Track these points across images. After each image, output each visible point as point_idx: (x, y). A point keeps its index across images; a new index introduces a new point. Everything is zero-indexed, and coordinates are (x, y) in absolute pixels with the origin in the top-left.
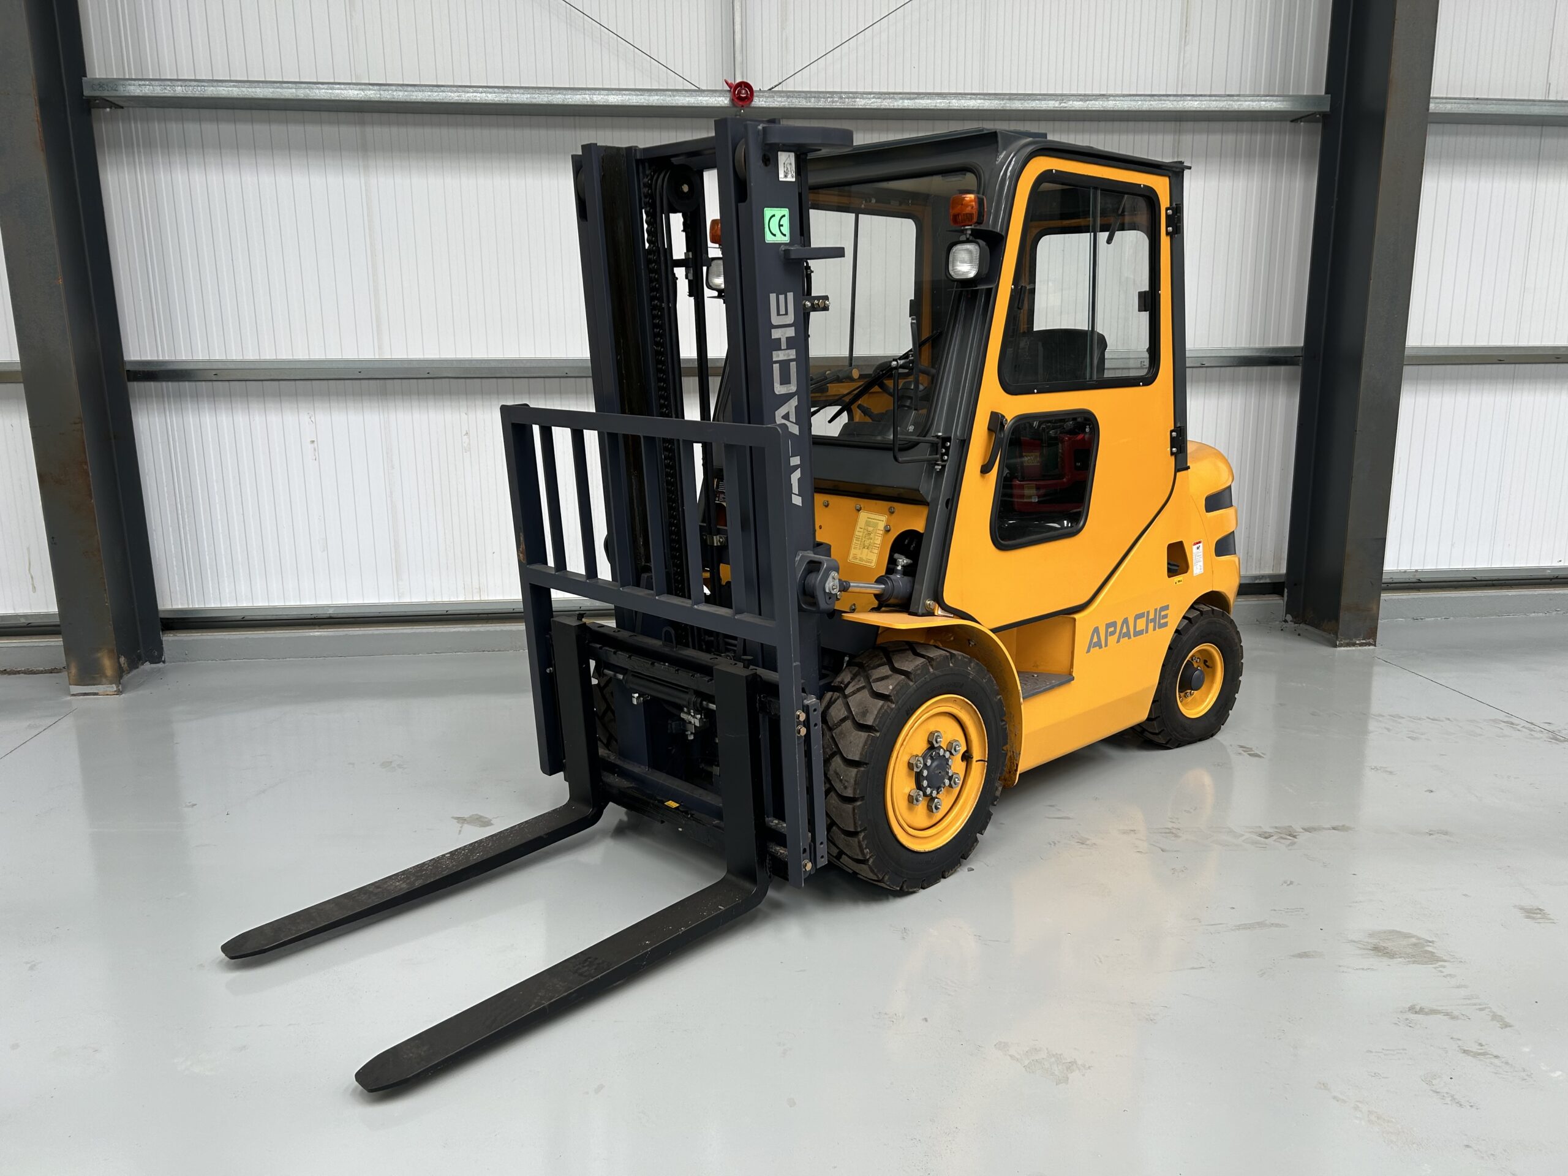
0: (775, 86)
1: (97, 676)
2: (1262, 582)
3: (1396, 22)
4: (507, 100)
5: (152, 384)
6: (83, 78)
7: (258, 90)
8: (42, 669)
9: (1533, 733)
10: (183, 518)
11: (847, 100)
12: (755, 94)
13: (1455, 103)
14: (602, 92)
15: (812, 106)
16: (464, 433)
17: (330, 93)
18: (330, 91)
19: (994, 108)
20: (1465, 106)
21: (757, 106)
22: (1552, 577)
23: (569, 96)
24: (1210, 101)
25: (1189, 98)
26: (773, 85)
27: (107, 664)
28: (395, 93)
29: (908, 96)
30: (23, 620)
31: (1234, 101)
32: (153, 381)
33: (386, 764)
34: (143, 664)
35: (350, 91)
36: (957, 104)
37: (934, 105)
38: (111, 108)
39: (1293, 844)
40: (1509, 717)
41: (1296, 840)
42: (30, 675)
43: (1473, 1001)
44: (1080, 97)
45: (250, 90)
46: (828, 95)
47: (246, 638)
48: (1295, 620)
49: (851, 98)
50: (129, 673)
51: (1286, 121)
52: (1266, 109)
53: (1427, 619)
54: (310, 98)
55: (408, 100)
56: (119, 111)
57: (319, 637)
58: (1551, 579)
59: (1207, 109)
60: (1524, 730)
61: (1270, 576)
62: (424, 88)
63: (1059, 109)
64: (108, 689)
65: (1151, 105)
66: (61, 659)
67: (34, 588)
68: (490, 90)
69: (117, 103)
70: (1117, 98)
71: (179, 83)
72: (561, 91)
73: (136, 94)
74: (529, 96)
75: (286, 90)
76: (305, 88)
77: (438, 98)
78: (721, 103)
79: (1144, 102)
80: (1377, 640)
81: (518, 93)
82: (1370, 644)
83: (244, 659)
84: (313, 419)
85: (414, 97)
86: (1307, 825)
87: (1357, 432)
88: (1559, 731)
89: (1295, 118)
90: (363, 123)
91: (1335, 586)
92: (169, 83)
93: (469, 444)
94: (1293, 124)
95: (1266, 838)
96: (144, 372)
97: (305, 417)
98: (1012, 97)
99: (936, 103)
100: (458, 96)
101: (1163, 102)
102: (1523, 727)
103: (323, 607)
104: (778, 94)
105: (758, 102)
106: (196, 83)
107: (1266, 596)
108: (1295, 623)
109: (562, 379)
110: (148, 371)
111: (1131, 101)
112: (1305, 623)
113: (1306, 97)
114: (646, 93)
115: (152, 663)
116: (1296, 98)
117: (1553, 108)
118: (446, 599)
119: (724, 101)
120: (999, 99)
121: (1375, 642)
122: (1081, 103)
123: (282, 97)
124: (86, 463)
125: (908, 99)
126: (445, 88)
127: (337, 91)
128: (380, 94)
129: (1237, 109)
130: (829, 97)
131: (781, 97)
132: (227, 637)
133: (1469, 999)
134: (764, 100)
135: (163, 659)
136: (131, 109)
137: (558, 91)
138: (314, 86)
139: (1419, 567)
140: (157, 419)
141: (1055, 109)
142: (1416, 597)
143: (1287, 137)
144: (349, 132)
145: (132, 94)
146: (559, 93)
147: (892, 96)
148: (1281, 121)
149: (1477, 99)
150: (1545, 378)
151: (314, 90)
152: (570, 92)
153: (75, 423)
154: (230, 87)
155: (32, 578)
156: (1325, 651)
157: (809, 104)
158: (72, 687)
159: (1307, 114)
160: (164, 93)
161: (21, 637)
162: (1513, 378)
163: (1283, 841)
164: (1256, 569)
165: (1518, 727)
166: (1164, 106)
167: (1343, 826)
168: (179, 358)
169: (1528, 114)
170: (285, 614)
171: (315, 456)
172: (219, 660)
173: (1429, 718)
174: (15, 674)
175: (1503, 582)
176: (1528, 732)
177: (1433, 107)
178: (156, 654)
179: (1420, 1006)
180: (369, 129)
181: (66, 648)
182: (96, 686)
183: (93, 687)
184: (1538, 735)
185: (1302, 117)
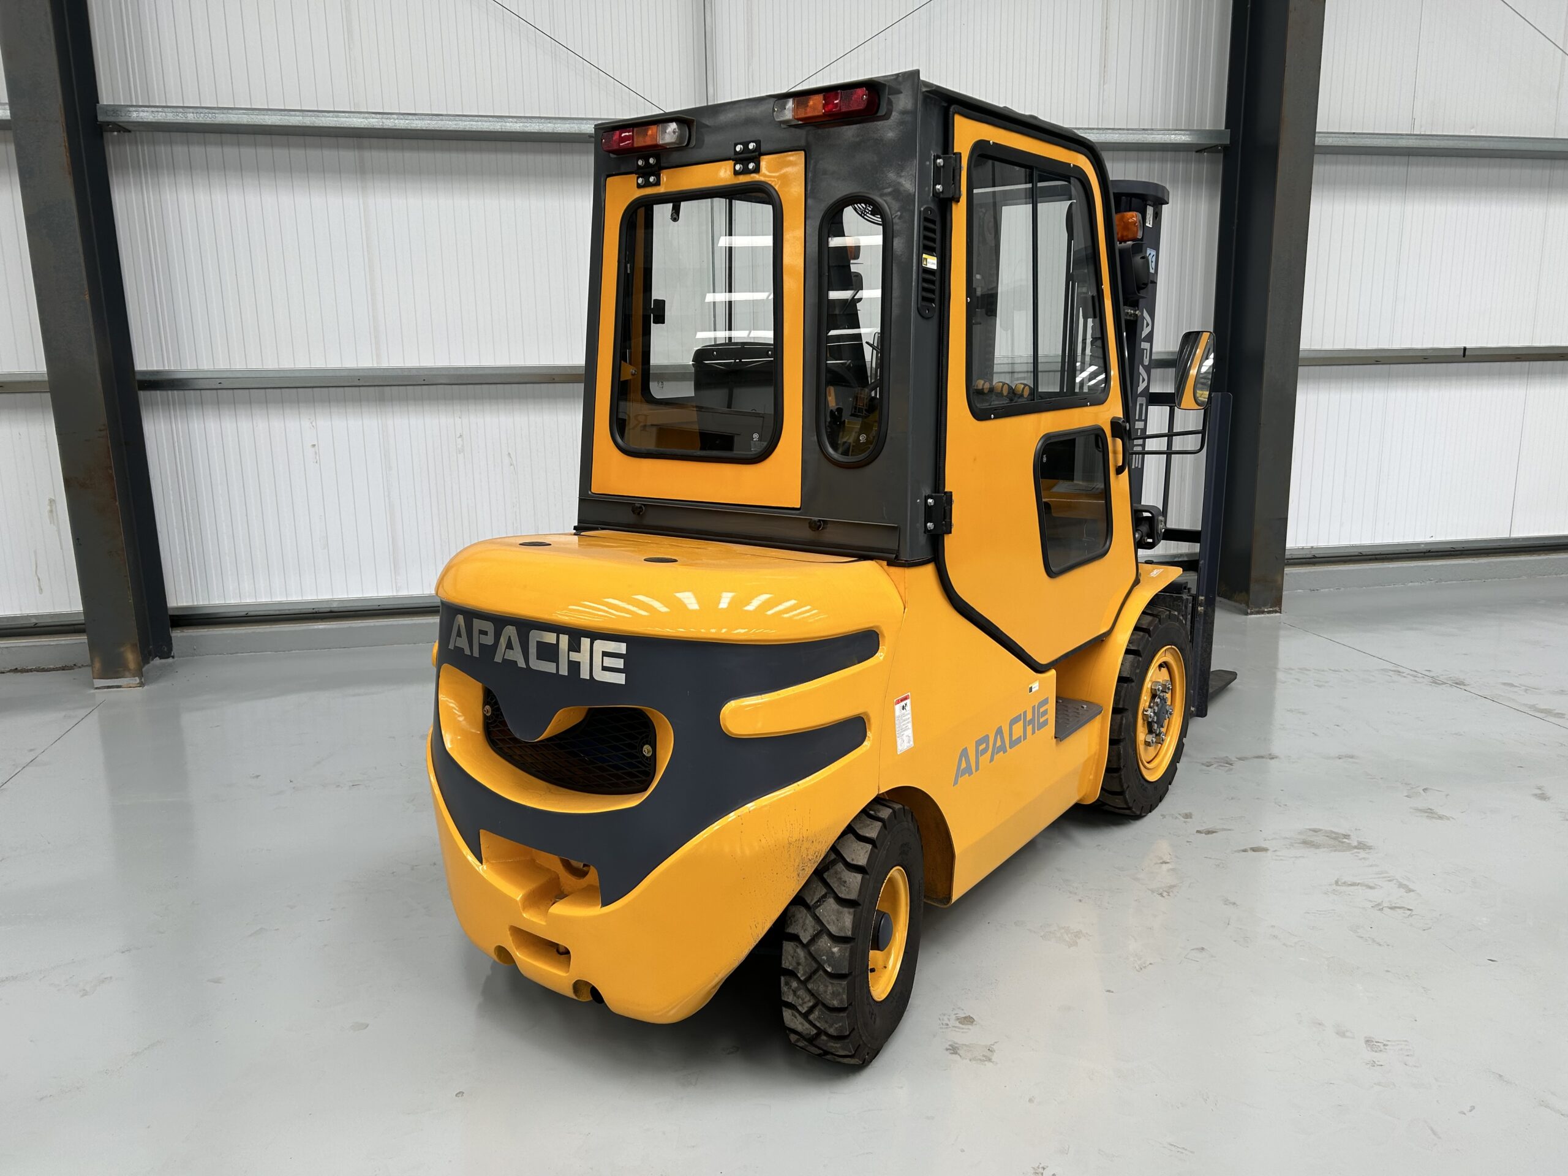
1: (120, 669)
2: (1180, 560)
3: (1286, 68)
4: (501, 129)
5: (157, 393)
6: (97, 104)
8: (52, 667)
9: (1416, 678)
10: (188, 519)
13: (1335, 137)
16: (458, 435)
17: (335, 121)
18: (335, 119)
20: (1344, 139)
22: (1425, 550)
23: (559, 125)
24: (1128, 134)
25: (1109, 131)
27: (131, 658)
28: (396, 121)
31: (1148, 134)
32: (159, 390)
34: (153, 659)
35: (355, 119)
38: (119, 132)
39: (1231, 770)
40: (1396, 667)
41: (1231, 767)
43: (1383, 875)
45: (259, 117)
47: (253, 632)
51: (1192, 151)
52: (1176, 142)
53: (1322, 590)
54: (316, 125)
55: (409, 128)
56: (126, 134)
58: (1425, 553)
59: (1125, 141)
60: (1409, 676)
61: (1187, 555)
62: (423, 117)
64: (131, 682)
66: (85, 655)
67: (41, 590)
68: (486, 119)
69: (129, 127)
71: (191, 110)
72: (551, 121)
73: (149, 120)
74: (521, 124)
75: (293, 117)
76: (311, 116)
77: (436, 126)
80: (1282, 608)
81: (512, 122)
82: (1276, 612)
83: (251, 652)
84: (314, 424)
85: (415, 125)
86: (1240, 755)
87: (1262, 425)
88: (1437, 677)
89: (1200, 150)
90: (360, 147)
91: (1245, 561)
92: (181, 110)
93: (463, 446)
94: (1198, 154)
95: (1208, 766)
96: (151, 381)
97: (306, 423)
100: (455, 125)
102: (1408, 674)
103: (324, 602)
106: (206, 111)
109: (550, 385)
110: (154, 381)
113: (1208, 130)
115: (161, 658)
116: (1200, 132)
117: (1418, 141)
121: (1281, 609)
123: (290, 124)
124: (111, 468)
127: (342, 119)
128: (383, 122)
129: (1151, 142)
132: (234, 632)
133: (1380, 874)
135: (172, 654)
136: (138, 133)
137: (548, 121)
138: (319, 114)
139: (1315, 545)
140: (162, 426)
142: (1312, 570)
143: (1193, 165)
144: (348, 156)
146: (550, 123)
148: (1188, 151)
149: (1354, 133)
150: (1415, 376)
151: (320, 118)
152: (559, 121)
153: (100, 430)
154: (240, 114)
155: (39, 580)
156: (1238, 619)
158: (95, 681)
159: (1210, 146)
160: (177, 119)
162: (1389, 377)
163: (1221, 768)
165: (1404, 674)
167: (1269, 755)
168: (185, 368)
169: (1397, 146)
170: (286, 609)
171: (316, 458)
172: (228, 654)
173: (1330, 670)
174: (28, 672)
175: (1384, 556)
176: (1413, 678)
177: (1318, 141)
178: (166, 649)
179: (1343, 881)
180: (367, 154)
181: (92, 646)
182: (119, 679)
183: (116, 680)
184: (1420, 680)
185: (1205, 149)
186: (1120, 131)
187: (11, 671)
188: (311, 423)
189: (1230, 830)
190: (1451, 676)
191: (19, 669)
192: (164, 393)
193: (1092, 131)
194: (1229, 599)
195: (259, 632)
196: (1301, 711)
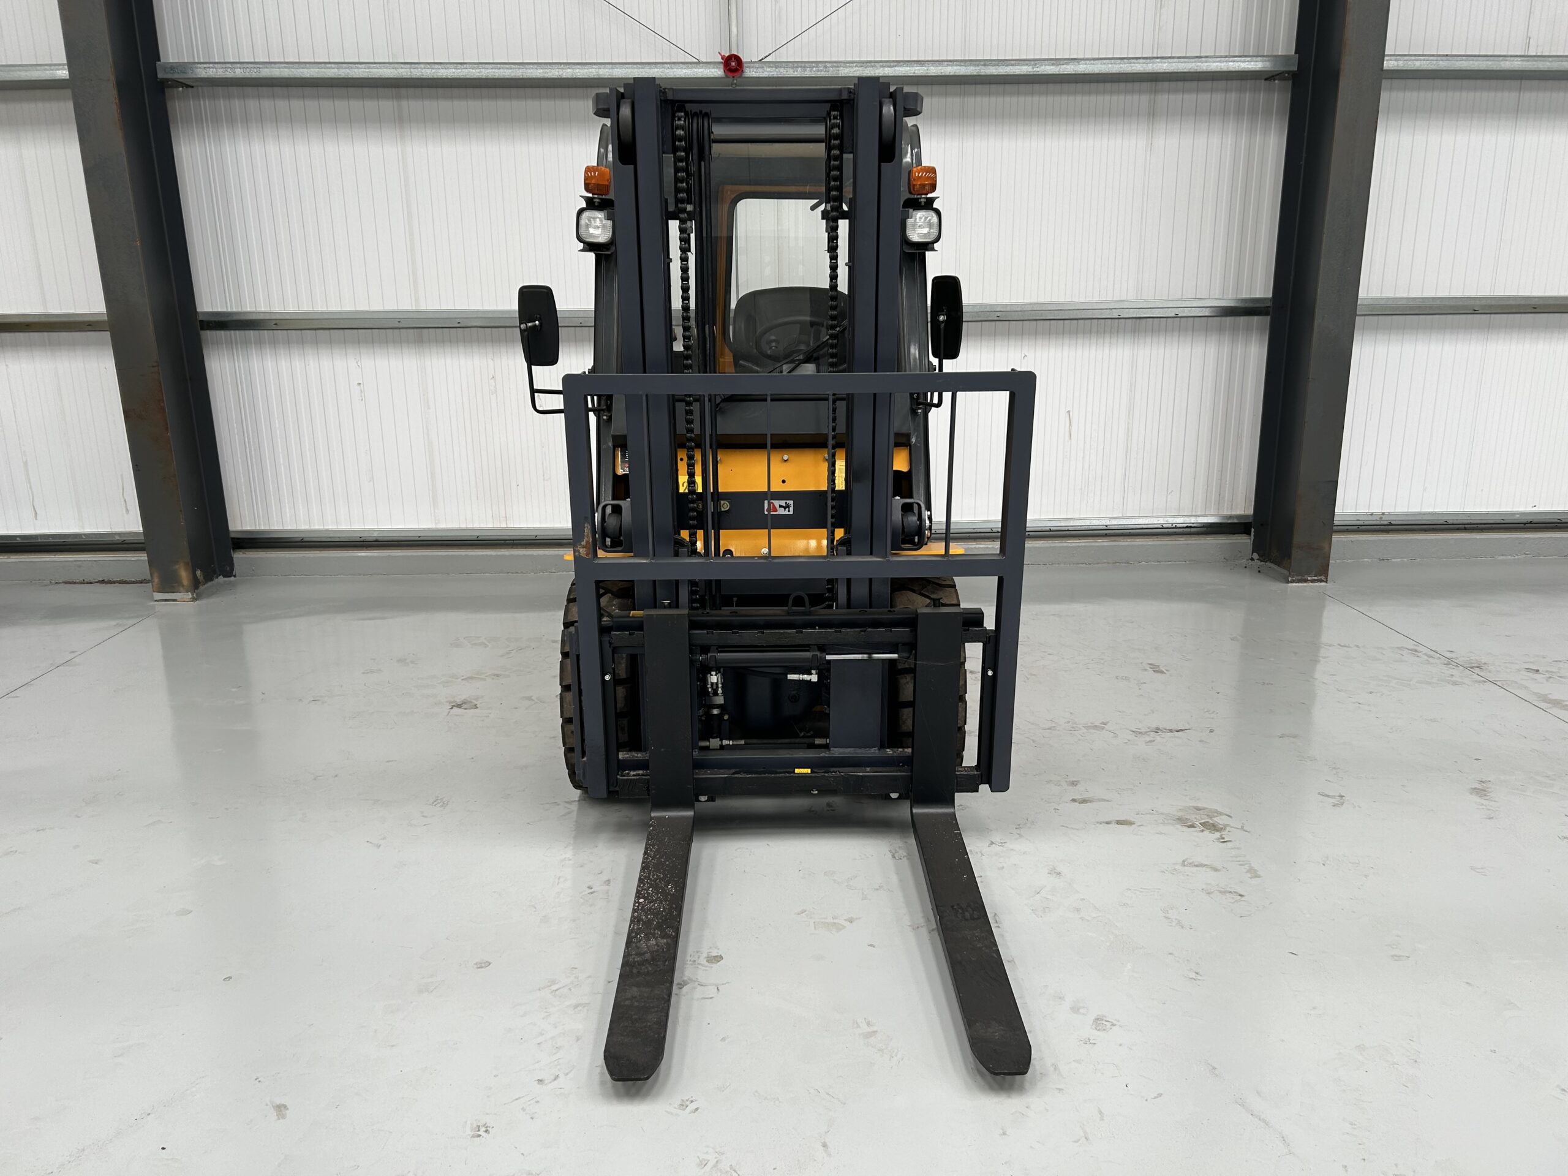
0: (765, 57)
1: (176, 584)
4: (522, 75)
5: (222, 332)
6: (158, 63)
7: (305, 70)
8: (133, 580)
9: (1430, 659)
10: (250, 449)
11: (831, 69)
12: (745, 65)
13: (1424, 60)
14: (607, 66)
15: (798, 75)
17: (368, 72)
18: (367, 70)
19: (969, 74)
20: (1435, 62)
21: (748, 76)
22: (1525, 521)
23: (577, 71)
24: (1179, 62)
25: (1158, 60)
26: (763, 56)
27: (184, 575)
28: (423, 71)
29: (888, 64)
30: (117, 538)
31: (1202, 63)
32: (223, 329)
33: (400, 661)
34: (217, 578)
35: (385, 70)
36: (934, 71)
37: (913, 72)
38: (183, 87)
40: (1416, 645)
42: (124, 585)
43: (1238, 859)
44: (1053, 62)
45: (298, 70)
46: (813, 65)
47: (304, 557)
48: (1261, 559)
49: (835, 67)
50: (204, 584)
51: (1261, 79)
52: (1234, 70)
53: (1393, 560)
54: (350, 76)
55: (435, 77)
56: (190, 89)
57: (366, 557)
58: (1525, 524)
59: (1175, 71)
61: (1237, 517)
62: (449, 66)
63: (1031, 73)
64: (185, 596)
65: (1121, 67)
66: (145, 571)
67: (127, 510)
68: (507, 66)
69: (186, 83)
70: (1088, 62)
71: (238, 65)
72: (570, 66)
73: (202, 76)
74: (541, 71)
75: (329, 70)
78: (715, 74)
79: (1115, 66)
80: (1329, 577)
81: (534, 69)
82: (1321, 581)
83: (301, 574)
84: (359, 364)
85: (440, 74)
87: (1310, 379)
88: (1456, 658)
89: (1268, 77)
90: (399, 97)
91: (1289, 528)
92: (229, 66)
93: (495, 386)
94: (1268, 82)
96: (215, 322)
97: (352, 362)
98: (987, 63)
99: (915, 70)
100: (479, 73)
101: (1133, 65)
102: (1425, 654)
103: (369, 531)
104: (767, 65)
105: (750, 72)
106: (252, 66)
107: (1236, 535)
108: (1261, 561)
109: (577, 328)
110: (218, 321)
111: (1101, 64)
112: (1270, 562)
114: (647, 66)
115: (224, 576)
116: (1275, 58)
117: (1524, 63)
118: (476, 526)
119: (718, 72)
120: (975, 65)
121: (1327, 579)
122: (1052, 67)
123: (326, 76)
124: (163, 402)
125: (889, 67)
126: (468, 65)
129: (1205, 70)
130: (814, 67)
131: (770, 67)
132: (288, 556)
133: (1236, 857)
134: (755, 70)
135: (234, 574)
136: (200, 88)
137: (568, 66)
138: (354, 66)
139: (1388, 511)
141: (1028, 73)
142: (1382, 538)
143: (1261, 95)
144: (387, 106)
145: (199, 76)
146: (569, 68)
147: (873, 64)
148: (1256, 79)
149: (1447, 55)
151: (353, 70)
152: (578, 66)
153: (153, 367)
154: (282, 68)
156: (1277, 587)
157: (796, 73)
158: (156, 594)
159: (1277, 73)
160: (226, 74)
161: (115, 552)
162: (1489, 328)
164: (1227, 510)
165: (1419, 654)
166: (1133, 68)
168: (244, 310)
169: (1498, 69)
170: (337, 537)
171: (361, 396)
172: (282, 575)
173: (1339, 645)
174: (111, 583)
175: (1475, 526)
176: (1427, 658)
177: (1389, 64)
178: (228, 569)
179: (1191, 861)
180: (404, 103)
181: (151, 562)
182: (175, 594)
183: (172, 594)
184: (1436, 661)
185: (1273, 76)
186: (1169, 60)
187: (98, 582)
188: (357, 363)
189: (1108, 801)
190: (1472, 658)
191: (106, 580)
192: (228, 332)
193: (1138, 60)
194: (1279, 566)
195: (311, 557)
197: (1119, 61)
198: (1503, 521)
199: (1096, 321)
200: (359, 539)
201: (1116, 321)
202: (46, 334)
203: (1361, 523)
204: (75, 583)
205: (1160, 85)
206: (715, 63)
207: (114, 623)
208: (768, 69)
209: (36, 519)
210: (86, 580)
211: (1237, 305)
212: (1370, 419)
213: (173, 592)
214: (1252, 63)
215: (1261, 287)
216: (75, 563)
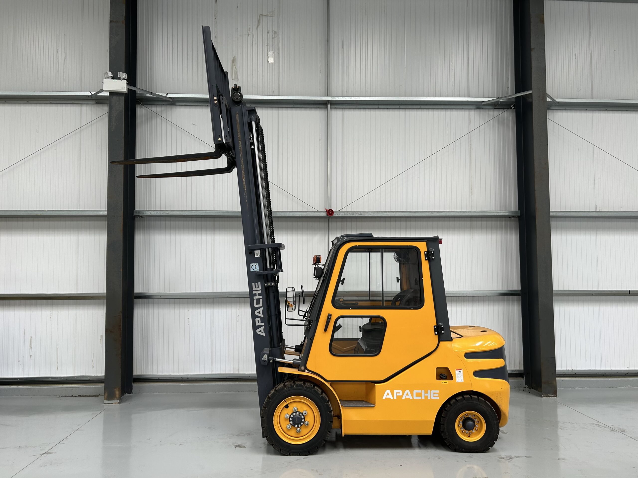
1: (114, 397)
2: (515, 372)
5: (140, 300)
6: (134, 210)
8: (92, 395)
9: (605, 428)
11: (362, 214)
12: (334, 212)
13: (560, 213)
14: (288, 212)
15: (351, 216)
16: (237, 315)
18: (206, 213)
19: (409, 215)
20: (566, 213)
21: (335, 215)
22: (626, 373)
24: (480, 213)
25: (473, 212)
26: (340, 209)
27: (117, 393)
30: (89, 378)
31: (488, 213)
33: (210, 428)
34: (125, 394)
35: (212, 213)
36: (397, 214)
40: (599, 423)
41: (512, 460)
42: (89, 397)
46: (357, 212)
47: (160, 385)
49: (364, 213)
50: (123, 396)
51: (507, 217)
52: (499, 215)
53: (579, 388)
56: (142, 218)
57: (184, 385)
59: (479, 215)
61: (518, 370)
63: (430, 215)
64: (116, 402)
65: (460, 214)
66: (102, 391)
67: (93, 367)
69: (142, 216)
71: (162, 211)
73: (149, 214)
82: (555, 397)
83: (158, 393)
84: (189, 311)
86: (516, 455)
87: (540, 320)
88: (615, 428)
90: (214, 221)
91: (539, 375)
92: (159, 211)
93: (239, 319)
94: (510, 218)
95: (502, 459)
96: (138, 296)
97: (187, 311)
98: (415, 212)
99: (391, 214)
102: (602, 426)
103: (186, 375)
106: (167, 211)
107: (518, 378)
108: (529, 388)
110: (140, 296)
112: (532, 388)
113: (513, 211)
114: (301, 212)
115: (128, 394)
116: (510, 212)
118: (227, 373)
119: (324, 214)
120: (411, 213)
121: (557, 396)
122: (438, 214)
124: (121, 326)
125: (382, 213)
129: (489, 215)
131: (342, 213)
132: (154, 385)
134: (337, 213)
135: (132, 392)
136: (146, 218)
138: (201, 211)
139: (574, 369)
140: (140, 311)
142: (574, 380)
143: (508, 222)
144: (210, 223)
149: (569, 211)
150: (611, 301)
153: (119, 313)
154: (176, 212)
155: (93, 363)
156: (538, 398)
158: (105, 401)
160: (158, 214)
161: (87, 384)
162: (599, 301)
163: (507, 460)
164: (513, 368)
165: (600, 426)
166: (465, 214)
167: (529, 456)
168: (150, 292)
169: (588, 215)
170: (172, 377)
171: (189, 323)
172: (150, 393)
173: (569, 422)
174: (84, 397)
175: (607, 375)
176: (604, 428)
177: (551, 215)
178: (130, 390)
180: (216, 223)
181: (105, 388)
182: (113, 401)
183: (111, 401)
184: (607, 429)
185: (512, 217)
186: (476, 212)
187: (78, 396)
190: (620, 428)
192: (142, 300)
193: (466, 212)
194: (536, 390)
195: (162, 386)
196: (549, 439)
197: (460, 212)
198: (617, 373)
199: (458, 297)
200: (181, 378)
201: (465, 297)
202: (75, 300)
203: (564, 373)
204: (69, 397)
205: (473, 219)
206: (324, 211)
207: (92, 412)
208: (341, 214)
209: (57, 371)
210: (73, 395)
211: (509, 292)
212: (562, 334)
213: (112, 400)
214: (505, 213)
215: (516, 286)
216: (70, 388)
